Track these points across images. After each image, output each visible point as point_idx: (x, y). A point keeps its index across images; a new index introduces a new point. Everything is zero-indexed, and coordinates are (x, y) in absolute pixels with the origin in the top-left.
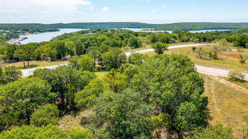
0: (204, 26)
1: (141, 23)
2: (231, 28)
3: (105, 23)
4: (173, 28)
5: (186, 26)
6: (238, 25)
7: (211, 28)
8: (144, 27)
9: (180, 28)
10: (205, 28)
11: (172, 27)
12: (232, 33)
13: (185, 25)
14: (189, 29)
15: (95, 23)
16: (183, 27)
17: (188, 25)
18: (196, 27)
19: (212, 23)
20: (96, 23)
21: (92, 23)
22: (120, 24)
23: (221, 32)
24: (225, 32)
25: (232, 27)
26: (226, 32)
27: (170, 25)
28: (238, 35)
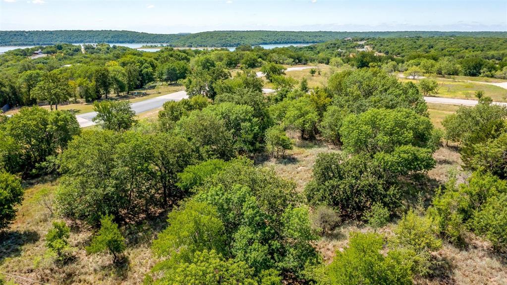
0: (261, 37)
1: (135, 32)
2: (306, 41)
3: (51, 33)
4: (204, 42)
5: (229, 39)
6: (316, 36)
7: (273, 42)
8: (143, 40)
9: (219, 41)
10: (262, 42)
11: (203, 40)
12: (318, 50)
13: (226, 36)
14: (235, 44)
15: (27, 32)
16: (223, 41)
17: (233, 36)
18: (247, 40)
19: (274, 32)
20: (29, 31)
21: (17, 32)
22: (88, 34)
23: (301, 49)
24: (306, 47)
25: (307, 39)
26: (309, 47)
27: (198, 36)
28: (330, 53)
